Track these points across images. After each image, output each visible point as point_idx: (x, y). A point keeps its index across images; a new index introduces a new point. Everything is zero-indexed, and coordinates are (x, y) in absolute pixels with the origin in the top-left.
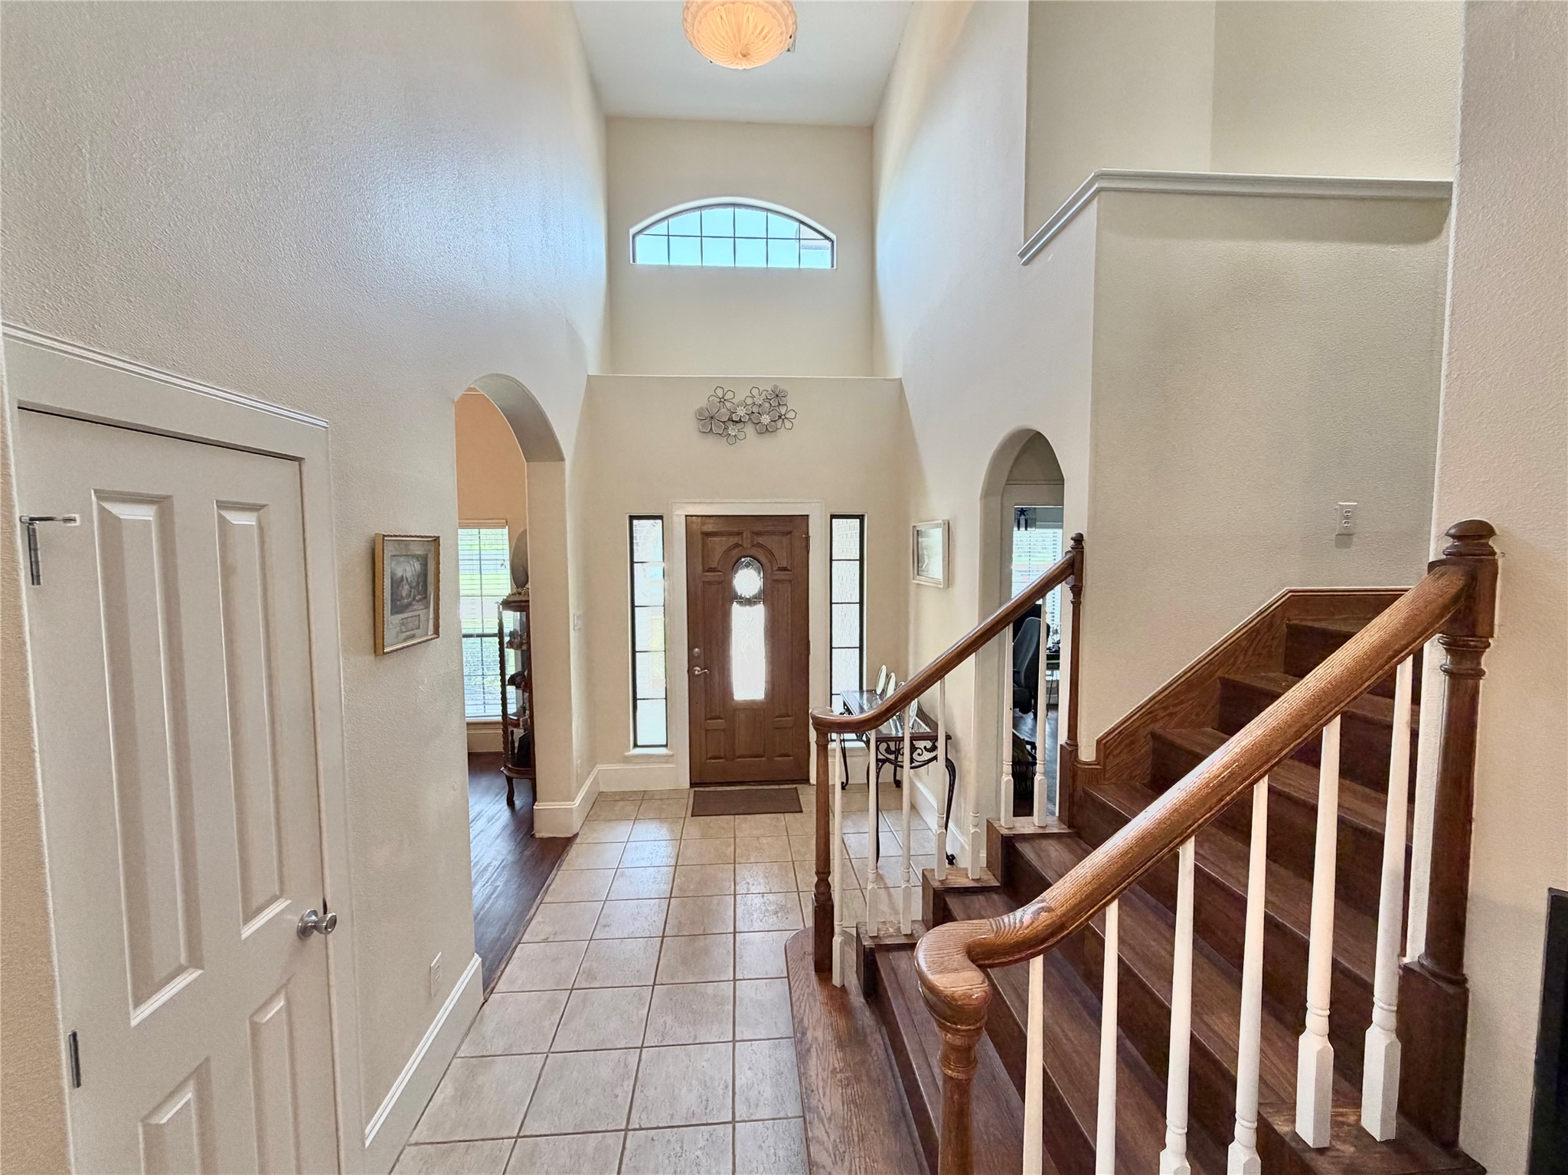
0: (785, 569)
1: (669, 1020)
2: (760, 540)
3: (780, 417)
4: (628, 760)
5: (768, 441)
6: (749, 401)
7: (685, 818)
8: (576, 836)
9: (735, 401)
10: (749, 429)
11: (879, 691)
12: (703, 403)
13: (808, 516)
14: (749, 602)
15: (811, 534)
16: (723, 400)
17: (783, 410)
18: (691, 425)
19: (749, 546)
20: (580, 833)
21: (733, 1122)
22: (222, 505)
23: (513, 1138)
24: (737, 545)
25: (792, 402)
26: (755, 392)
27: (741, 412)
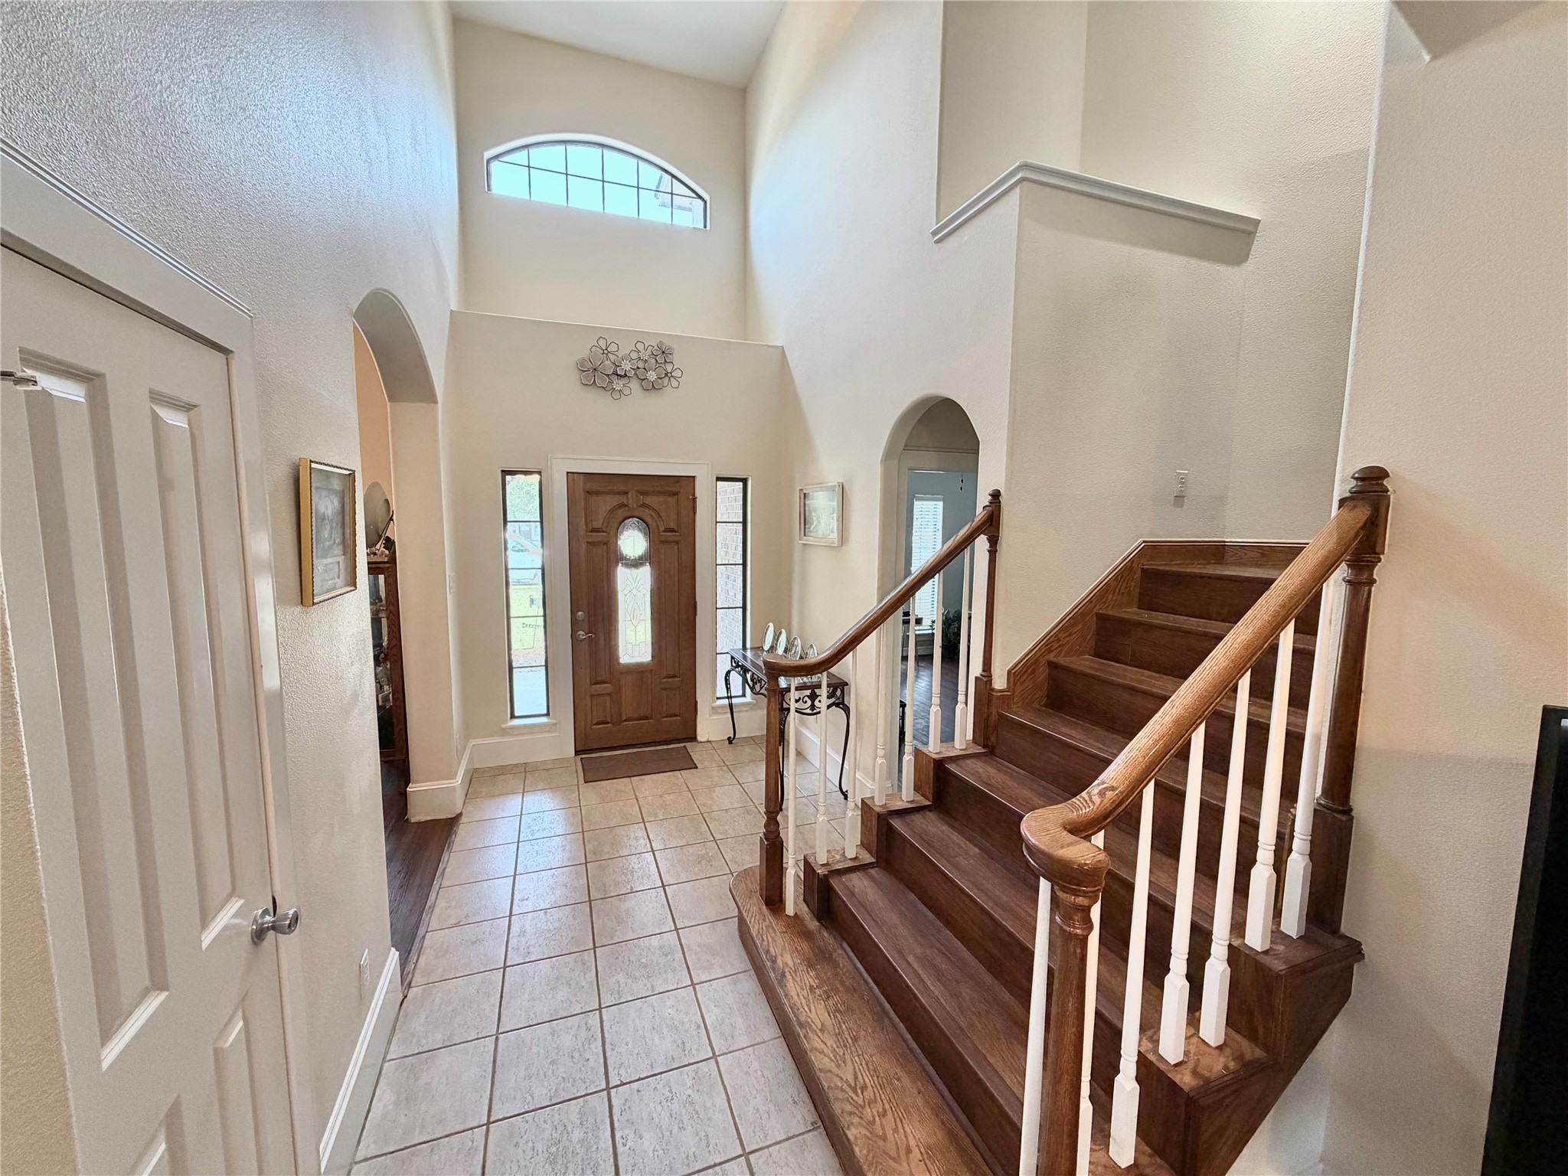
0: (672, 530)
1: (621, 978)
2: (648, 500)
3: (666, 375)
4: (505, 732)
5: (652, 401)
6: (634, 355)
7: (578, 785)
8: (460, 814)
9: (620, 354)
10: (634, 385)
11: (766, 648)
12: (583, 352)
13: (694, 477)
14: (636, 563)
15: (697, 494)
16: (606, 352)
17: (669, 368)
18: (573, 377)
19: (635, 506)
20: (463, 812)
21: (714, 1056)
22: (157, 397)
23: (484, 1125)
24: (622, 505)
25: (678, 359)
26: (640, 346)
27: (627, 366)
